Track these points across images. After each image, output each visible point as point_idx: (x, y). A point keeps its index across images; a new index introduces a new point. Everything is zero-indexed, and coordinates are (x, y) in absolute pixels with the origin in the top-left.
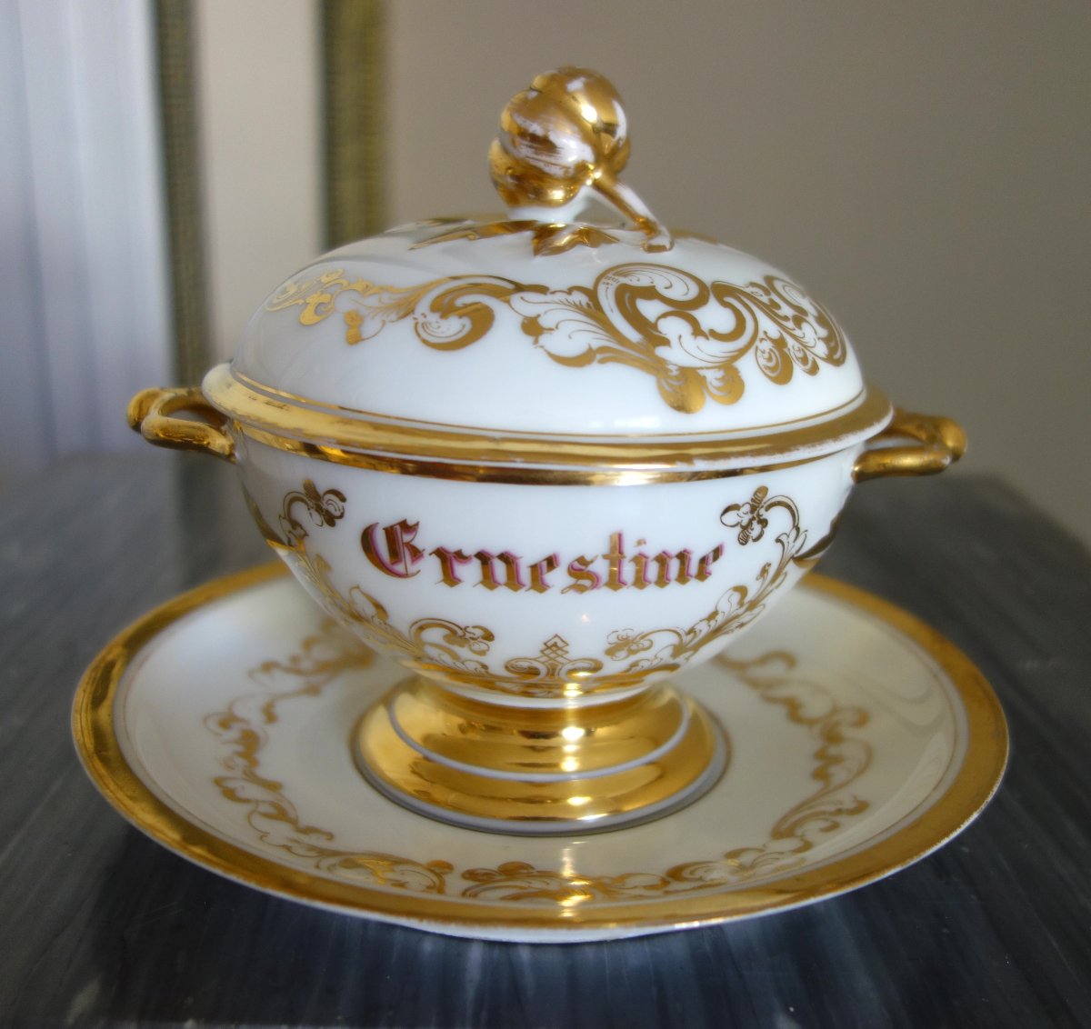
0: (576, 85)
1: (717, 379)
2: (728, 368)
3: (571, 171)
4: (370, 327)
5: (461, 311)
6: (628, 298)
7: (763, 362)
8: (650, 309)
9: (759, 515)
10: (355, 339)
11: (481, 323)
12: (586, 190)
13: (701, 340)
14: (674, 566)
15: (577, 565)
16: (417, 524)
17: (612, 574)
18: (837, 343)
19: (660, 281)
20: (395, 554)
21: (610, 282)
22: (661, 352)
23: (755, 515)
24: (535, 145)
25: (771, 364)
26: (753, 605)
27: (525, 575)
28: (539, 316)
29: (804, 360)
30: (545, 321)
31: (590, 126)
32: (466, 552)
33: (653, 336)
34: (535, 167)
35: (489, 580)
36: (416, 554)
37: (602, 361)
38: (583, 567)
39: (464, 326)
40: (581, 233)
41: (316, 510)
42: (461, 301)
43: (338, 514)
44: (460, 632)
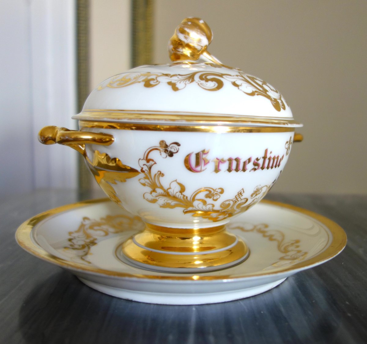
1: (280, 103)
2: (281, 100)
4: (180, 86)
5: (211, 80)
6: (251, 79)
9: (289, 146)
13: (273, 92)
15: (256, 161)
16: (208, 153)
17: (263, 165)
22: (268, 93)
27: (241, 166)
28: (235, 82)
30: (238, 83)
32: (224, 159)
33: (264, 89)
35: (230, 170)
36: (207, 162)
39: (215, 84)
41: (164, 152)
43: (176, 151)
44: (213, 192)
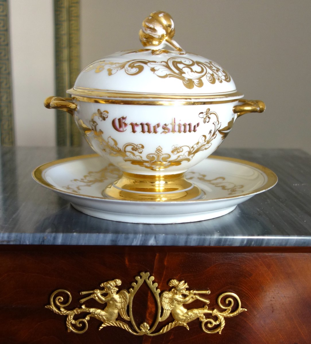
0: (161, 15)
1: (197, 82)
2: (200, 79)
3: (160, 36)
4: (113, 72)
5: (136, 67)
6: (175, 64)
7: (208, 79)
8: (180, 66)
9: (208, 116)
10: (110, 74)
11: (141, 69)
12: (164, 42)
13: (193, 73)
14: (188, 127)
15: (164, 126)
16: (126, 117)
17: (173, 129)
18: (228, 77)
19: (183, 61)
20: (120, 126)
21: (171, 60)
22: (183, 75)
23: (207, 115)
24: (151, 30)
25: (210, 79)
26: (208, 142)
27: (152, 129)
28: (154, 67)
29: (219, 79)
30: (156, 68)
31: (165, 25)
32: (138, 124)
33: (181, 72)
34: (151, 36)
35: (143, 131)
36: (126, 125)
37: (170, 77)
38: (166, 127)
39: (137, 70)
40: (163, 51)
41: (101, 117)
42: (135, 65)
43: (106, 117)
44: (136, 147)
